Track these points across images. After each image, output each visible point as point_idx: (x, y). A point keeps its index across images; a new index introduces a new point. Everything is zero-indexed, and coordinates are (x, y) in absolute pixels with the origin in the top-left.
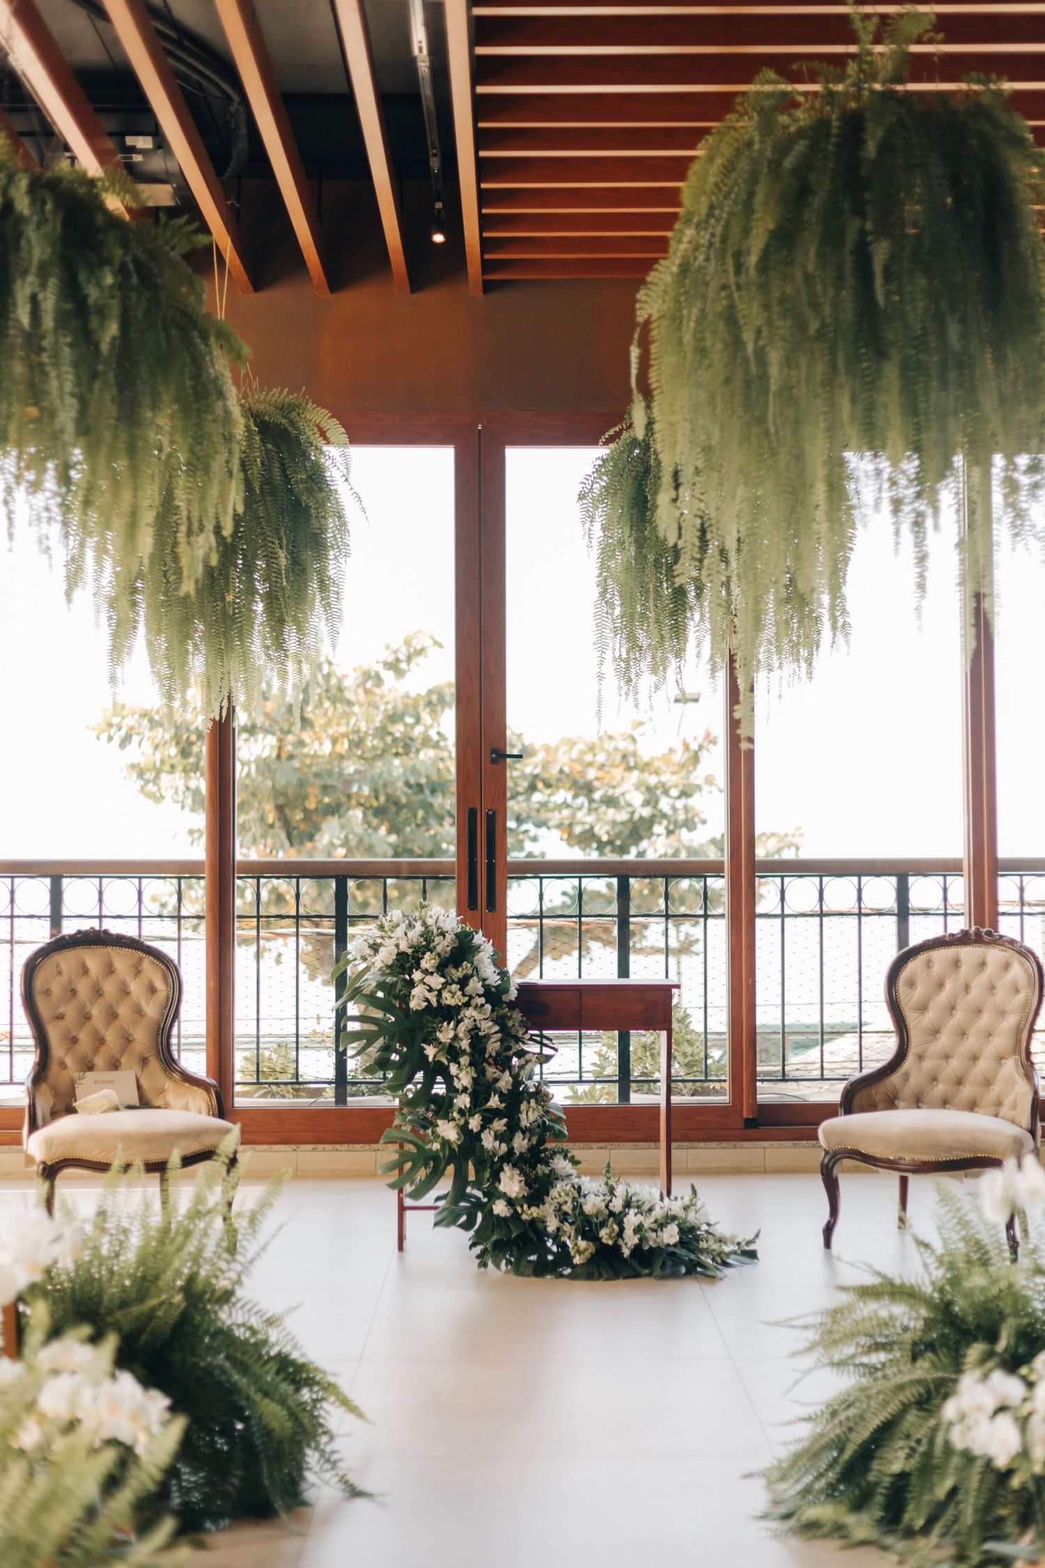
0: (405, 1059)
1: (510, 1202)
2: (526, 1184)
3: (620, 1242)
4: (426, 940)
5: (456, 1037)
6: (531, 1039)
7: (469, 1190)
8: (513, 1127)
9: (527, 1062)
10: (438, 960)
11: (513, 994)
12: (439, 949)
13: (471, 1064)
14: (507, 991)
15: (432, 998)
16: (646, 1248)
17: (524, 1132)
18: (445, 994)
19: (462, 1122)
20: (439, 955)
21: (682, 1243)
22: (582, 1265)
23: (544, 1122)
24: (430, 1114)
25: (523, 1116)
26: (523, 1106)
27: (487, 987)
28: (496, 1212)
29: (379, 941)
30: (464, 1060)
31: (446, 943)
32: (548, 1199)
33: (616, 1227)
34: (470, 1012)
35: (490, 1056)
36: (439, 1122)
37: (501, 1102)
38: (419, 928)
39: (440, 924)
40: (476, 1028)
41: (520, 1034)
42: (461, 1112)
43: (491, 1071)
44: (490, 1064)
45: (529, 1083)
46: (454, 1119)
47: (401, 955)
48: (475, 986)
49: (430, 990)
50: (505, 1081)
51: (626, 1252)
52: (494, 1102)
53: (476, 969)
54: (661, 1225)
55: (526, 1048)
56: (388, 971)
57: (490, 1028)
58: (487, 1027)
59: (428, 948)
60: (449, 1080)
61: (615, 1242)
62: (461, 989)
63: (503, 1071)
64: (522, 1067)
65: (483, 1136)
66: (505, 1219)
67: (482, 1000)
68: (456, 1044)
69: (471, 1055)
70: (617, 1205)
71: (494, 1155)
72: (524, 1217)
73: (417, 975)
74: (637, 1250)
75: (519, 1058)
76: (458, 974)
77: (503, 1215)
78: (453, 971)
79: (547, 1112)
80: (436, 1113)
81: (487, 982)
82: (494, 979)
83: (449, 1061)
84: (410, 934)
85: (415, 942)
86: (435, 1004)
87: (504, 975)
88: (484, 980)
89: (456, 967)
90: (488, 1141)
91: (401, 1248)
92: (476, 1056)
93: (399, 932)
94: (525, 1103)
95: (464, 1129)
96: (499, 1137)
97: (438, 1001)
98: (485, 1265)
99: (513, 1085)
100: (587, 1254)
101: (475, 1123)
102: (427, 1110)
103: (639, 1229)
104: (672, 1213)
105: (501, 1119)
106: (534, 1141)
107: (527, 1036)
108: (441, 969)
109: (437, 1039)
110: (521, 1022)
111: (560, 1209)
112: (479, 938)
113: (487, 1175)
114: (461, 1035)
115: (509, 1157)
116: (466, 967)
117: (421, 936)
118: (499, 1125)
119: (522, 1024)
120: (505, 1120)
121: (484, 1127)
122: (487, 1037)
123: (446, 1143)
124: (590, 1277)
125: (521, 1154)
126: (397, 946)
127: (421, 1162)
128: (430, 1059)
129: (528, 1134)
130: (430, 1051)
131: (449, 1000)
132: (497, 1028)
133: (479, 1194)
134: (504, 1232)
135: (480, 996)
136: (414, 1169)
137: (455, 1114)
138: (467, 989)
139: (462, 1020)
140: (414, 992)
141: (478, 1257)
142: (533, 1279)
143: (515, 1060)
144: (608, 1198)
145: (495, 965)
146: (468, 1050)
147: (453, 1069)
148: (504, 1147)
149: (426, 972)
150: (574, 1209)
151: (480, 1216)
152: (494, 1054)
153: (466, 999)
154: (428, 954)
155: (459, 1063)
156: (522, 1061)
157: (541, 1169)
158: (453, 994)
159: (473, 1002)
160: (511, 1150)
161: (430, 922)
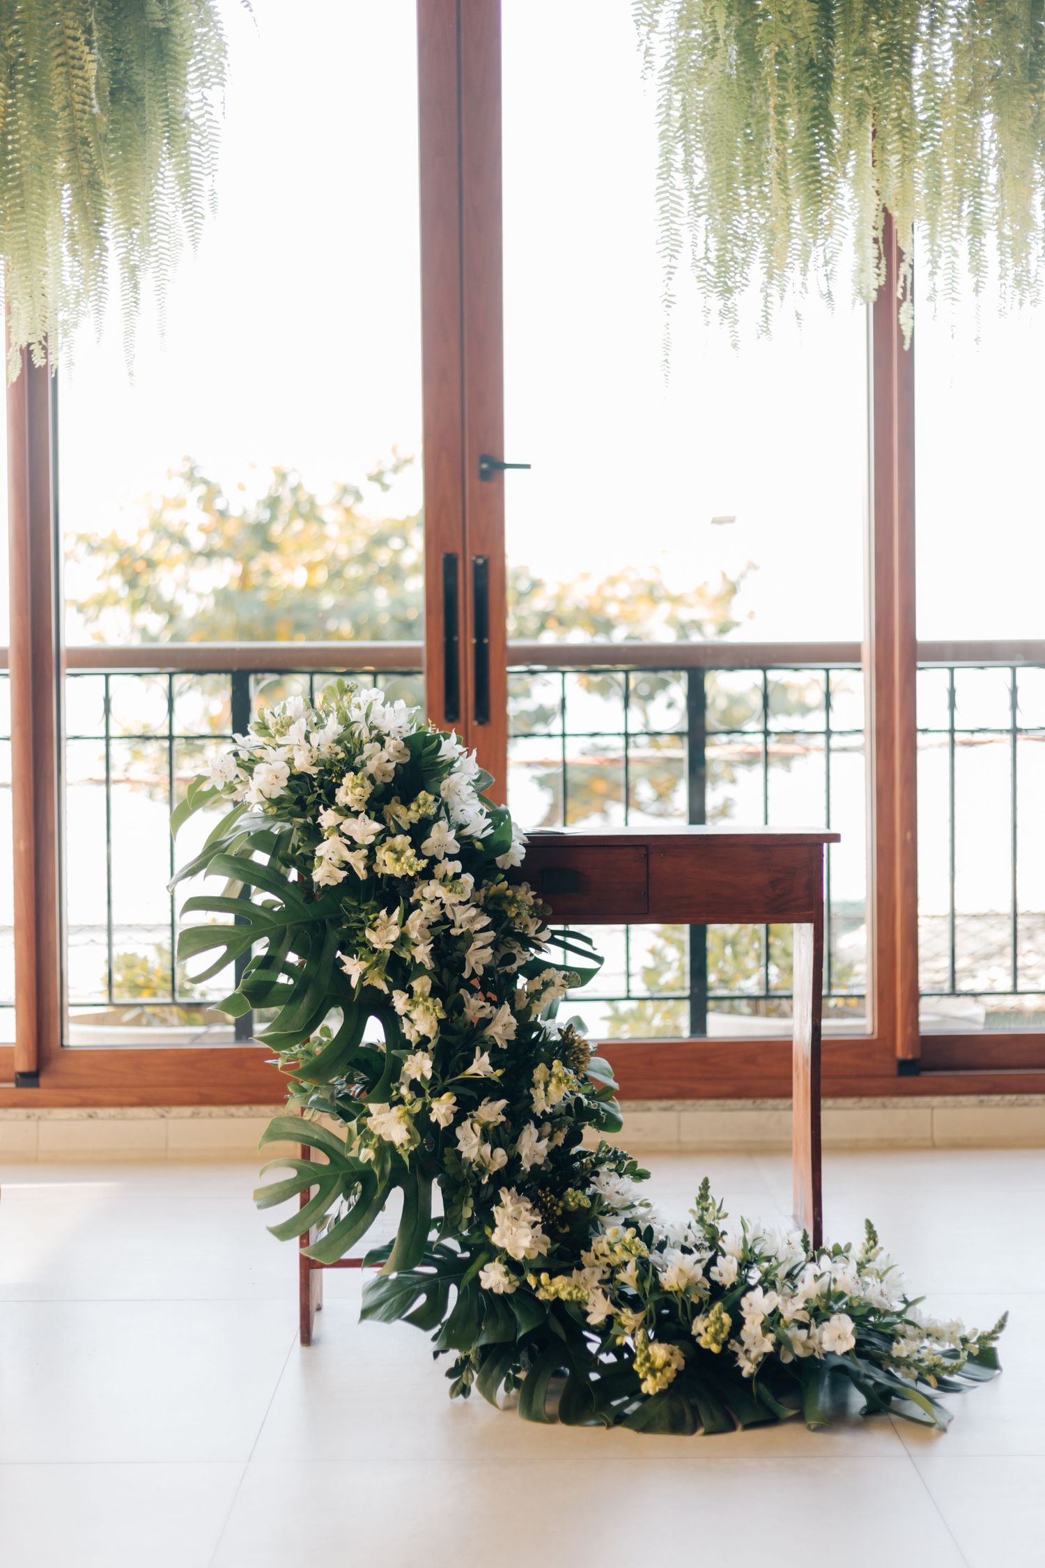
0: (304, 981)
1: (514, 1267)
2: (545, 1231)
3: (734, 1346)
4: (347, 750)
5: (403, 940)
6: (552, 941)
7: (433, 1236)
8: (520, 1114)
9: (546, 985)
10: (369, 788)
11: (517, 853)
12: (371, 767)
13: (434, 992)
14: (504, 848)
15: (358, 862)
16: (787, 1359)
17: (539, 1125)
18: (383, 855)
19: (417, 1107)
20: (371, 778)
21: (860, 1350)
22: (661, 1394)
23: (579, 1100)
24: (356, 1089)
25: (538, 1094)
26: (539, 1073)
27: (466, 842)
28: (485, 1285)
29: (258, 753)
30: (421, 985)
31: (385, 755)
32: (587, 1257)
33: (726, 1318)
34: (431, 889)
35: (474, 975)
36: (373, 1107)
37: (495, 1065)
38: (333, 726)
39: (376, 719)
40: (445, 921)
41: (531, 932)
42: (414, 1086)
43: (475, 1006)
44: (472, 991)
45: (548, 1025)
46: (401, 1101)
47: (298, 780)
48: (442, 838)
49: (353, 846)
50: (503, 1026)
51: (748, 1368)
52: (481, 1065)
53: (444, 807)
54: (819, 1313)
55: (543, 956)
56: (272, 811)
57: (472, 920)
58: (466, 918)
59: (350, 764)
60: (392, 1022)
61: (725, 1344)
62: (415, 844)
63: (498, 1005)
64: (535, 996)
65: (459, 1133)
66: (504, 1297)
67: (457, 866)
68: (404, 954)
69: (435, 974)
70: (726, 1271)
71: (482, 1170)
72: (541, 1295)
73: (328, 818)
74: (769, 1363)
75: (530, 977)
76: (409, 815)
77: (500, 1290)
78: (400, 809)
79: (586, 1079)
80: (368, 1087)
81: (466, 832)
82: (478, 824)
83: (392, 987)
84: (314, 739)
85: (325, 753)
86: (362, 874)
87: (499, 818)
88: (461, 827)
89: (406, 802)
90: (470, 1145)
91: (306, 1337)
92: (446, 975)
93: (295, 734)
94: (542, 1066)
95: (421, 1122)
96: (491, 1136)
97: (369, 868)
98: (465, 1391)
99: (517, 1032)
100: (670, 1373)
101: (442, 1110)
102: (350, 1082)
103: (773, 1320)
104: (839, 1288)
105: (495, 1099)
106: (560, 1139)
107: (545, 935)
108: (376, 805)
109: (365, 944)
110: (534, 907)
111: (611, 1280)
112: (451, 747)
113: (467, 1212)
114: (414, 935)
115: (509, 1176)
116: (425, 802)
117: (339, 742)
118: (492, 1111)
119: (536, 912)
120: (503, 1103)
121: (459, 1118)
122: (467, 938)
123: (386, 1149)
124: (678, 1426)
125: (535, 1167)
126: (290, 762)
127: (339, 1184)
128: (354, 982)
129: (547, 1127)
130: (353, 968)
131: (391, 865)
132: (485, 921)
133: (452, 1243)
134: (501, 1326)
135: (452, 858)
136: (325, 1197)
137: (404, 1091)
138: (427, 844)
139: (417, 906)
140: (321, 850)
141: (451, 1373)
142: (560, 1427)
143: (522, 982)
144: (708, 1255)
145: (482, 799)
146: (429, 964)
147: (400, 1002)
148: (501, 1156)
149: (347, 812)
150: (640, 1280)
151: (453, 1291)
152: (480, 971)
153: (424, 863)
154: (350, 775)
155: (410, 991)
156: (537, 984)
157: (576, 1198)
158: (399, 854)
159: (439, 870)
160: (515, 1160)
161: (355, 715)
